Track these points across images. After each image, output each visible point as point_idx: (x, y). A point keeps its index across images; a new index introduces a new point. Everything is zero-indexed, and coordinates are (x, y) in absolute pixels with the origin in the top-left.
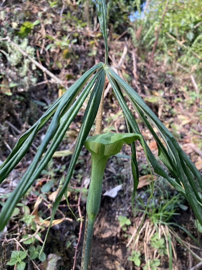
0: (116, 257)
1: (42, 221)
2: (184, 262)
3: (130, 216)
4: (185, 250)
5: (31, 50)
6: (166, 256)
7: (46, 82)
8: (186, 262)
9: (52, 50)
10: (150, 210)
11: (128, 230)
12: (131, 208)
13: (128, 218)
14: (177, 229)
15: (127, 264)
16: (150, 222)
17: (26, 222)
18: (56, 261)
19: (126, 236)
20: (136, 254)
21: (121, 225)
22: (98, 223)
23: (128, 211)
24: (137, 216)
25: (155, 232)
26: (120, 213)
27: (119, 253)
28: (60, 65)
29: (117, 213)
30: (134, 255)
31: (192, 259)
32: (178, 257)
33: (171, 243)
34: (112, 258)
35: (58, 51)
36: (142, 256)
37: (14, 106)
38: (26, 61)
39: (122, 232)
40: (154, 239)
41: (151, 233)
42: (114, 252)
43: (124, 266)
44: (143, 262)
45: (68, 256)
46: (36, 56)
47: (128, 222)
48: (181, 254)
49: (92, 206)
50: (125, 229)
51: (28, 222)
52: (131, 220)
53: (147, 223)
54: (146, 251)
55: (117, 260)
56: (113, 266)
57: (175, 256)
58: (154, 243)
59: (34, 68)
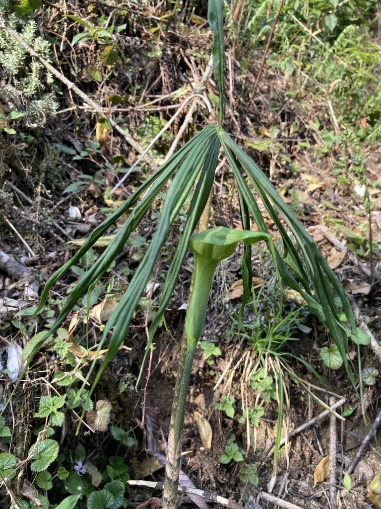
0: (195, 407)
1: (85, 352)
2: (300, 411)
3: (220, 342)
4: (303, 393)
5: (42, 44)
6: (274, 401)
7: (73, 108)
8: (304, 411)
9: (82, 44)
10: (253, 333)
11: (216, 364)
12: (221, 330)
13: (216, 345)
14: (293, 363)
15: (214, 415)
16: (251, 351)
17: (59, 352)
18: (109, 411)
19: (212, 373)
20: (228, 400)
21: (206, 356)
22: (167, 354)
23: (217, 335)
24: (231, 342)
25: (259, 367)
26: (204, 338)
27: (200, 400)
28: (97, 76)
30: (225, 402)
31: (313, 406)
32: (291, 403)
33: (283, 383)
34: (190, 408)
35: (92, 47)
36: (238, 403)
37: (18, 154)
38: (35, 66)
39: (206, 368)
40: (258, 378)
41: (252, 369)
42: (192, 398)
43: (208, 419)
44: (238, 412)
45: (121, 406)
46: (52, 56)
47: (217, 352)
48: (296, 399)
49: (195, 327)
50: (211, 363)
51: (63, 353)
52: (221, 349)
53: (247, 353)
54: (244, 394)
55: (197, 411)
56: (191, 419)
57: (288, 401)
58: (256, 384)
59: (50, 80)
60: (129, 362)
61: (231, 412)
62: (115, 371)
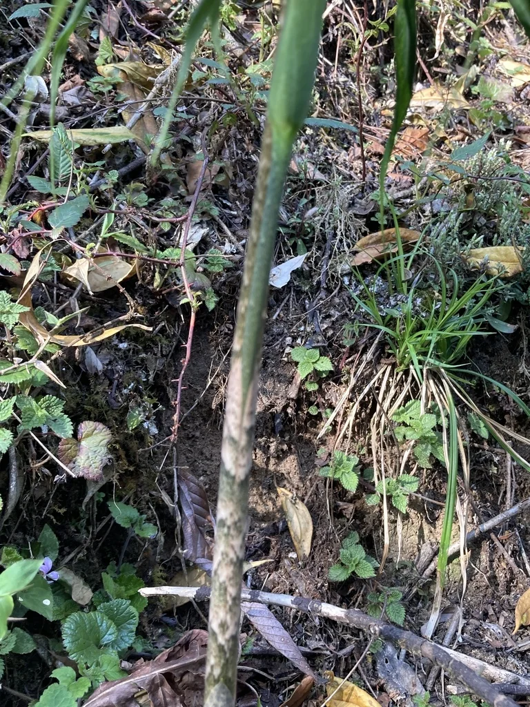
0: (280, 478)
2: (489, 496)
3: (330, 348)
4: (496, 459)
8: (496, 496)
10: (399, 326)
11: (321, 391)
12: (334, 326)
13: (323, 352)
14: (478, 393)
15: (316, 493)
16: (394, 366)
17: (2, 319)
19: (313, 411)
20: (345, 458)
21: (301, 373)
23: (324, 334)
24: (353, 349)
25: (407, 399)
26: (299, 341)
27: (289, 465)
29: (289, 340)
30: (340, 463)
31: (515, 486)
32: (471, 480)
33: (457, 434)
34: (268, 481)
36: (363, 469)
39: (303, 399)
40: (405, 418)
41: (393, 402)
42: (272, 461)
43: (305, 501)
44: (366, 487)
45: (131, 463)
47: (325, 365)
48: (481, 472)
50: (312, 387)
51: (9, 322)
53: (384, 370)
54: (379, 454)
55: (284, 486)
56: (270, 503)
57: (466, 469)
58: (403, 430)
60: (147, 376)
61: (351, 483)
62: (119, 388)
